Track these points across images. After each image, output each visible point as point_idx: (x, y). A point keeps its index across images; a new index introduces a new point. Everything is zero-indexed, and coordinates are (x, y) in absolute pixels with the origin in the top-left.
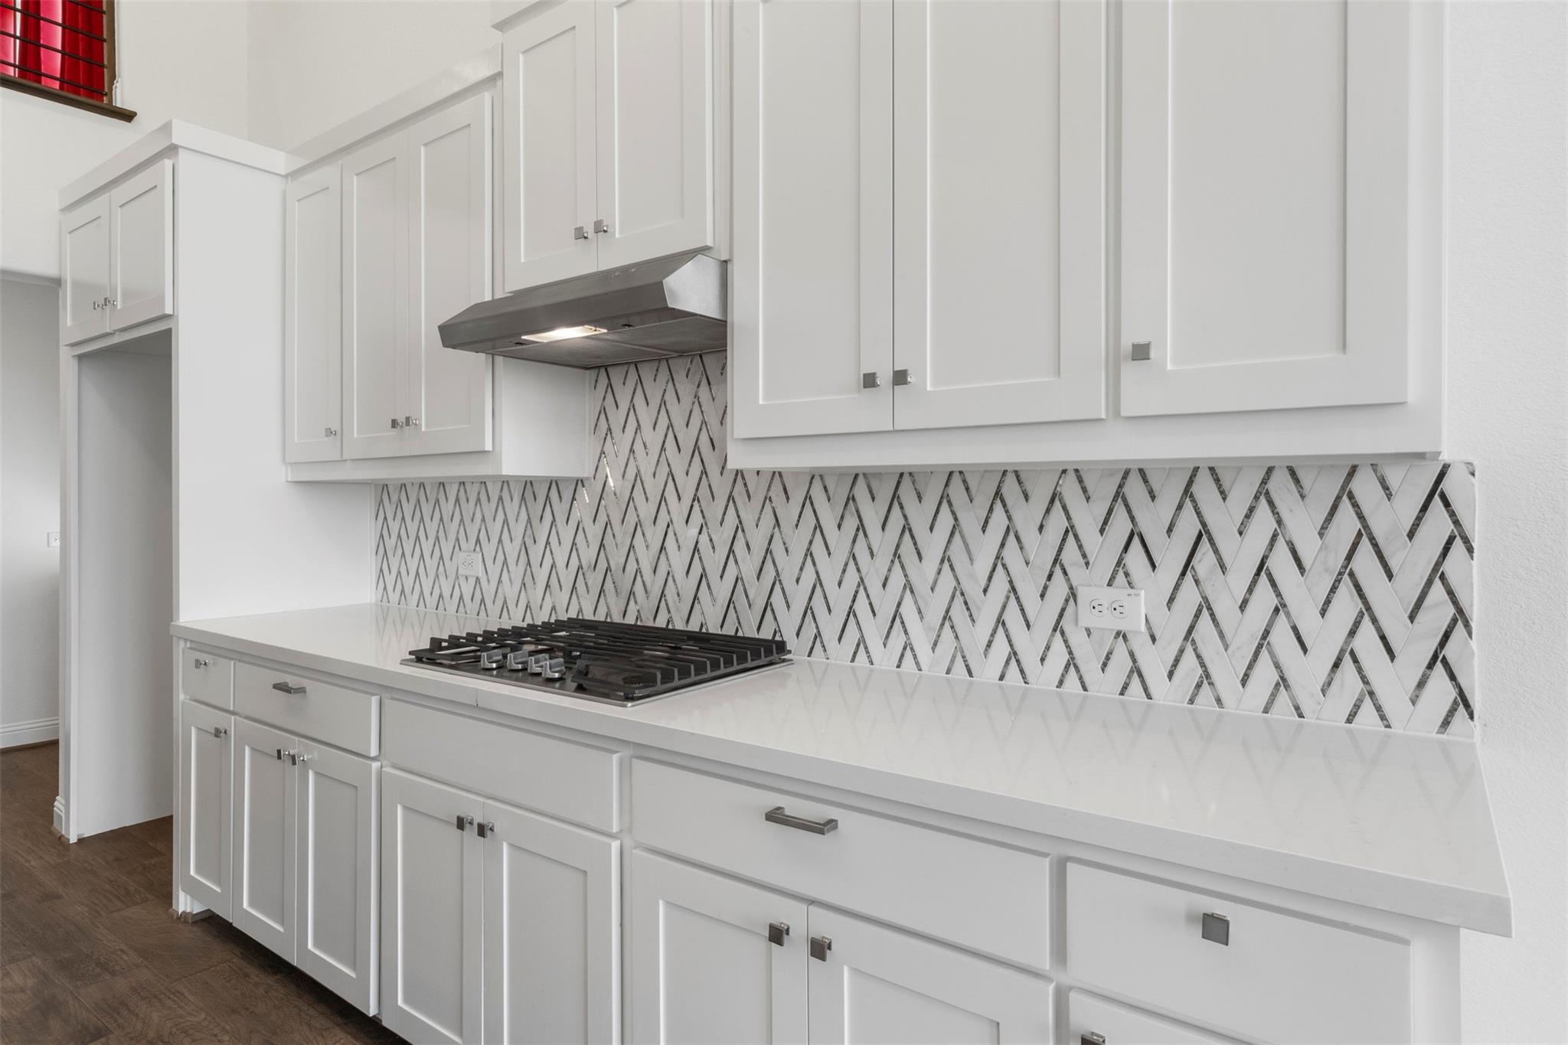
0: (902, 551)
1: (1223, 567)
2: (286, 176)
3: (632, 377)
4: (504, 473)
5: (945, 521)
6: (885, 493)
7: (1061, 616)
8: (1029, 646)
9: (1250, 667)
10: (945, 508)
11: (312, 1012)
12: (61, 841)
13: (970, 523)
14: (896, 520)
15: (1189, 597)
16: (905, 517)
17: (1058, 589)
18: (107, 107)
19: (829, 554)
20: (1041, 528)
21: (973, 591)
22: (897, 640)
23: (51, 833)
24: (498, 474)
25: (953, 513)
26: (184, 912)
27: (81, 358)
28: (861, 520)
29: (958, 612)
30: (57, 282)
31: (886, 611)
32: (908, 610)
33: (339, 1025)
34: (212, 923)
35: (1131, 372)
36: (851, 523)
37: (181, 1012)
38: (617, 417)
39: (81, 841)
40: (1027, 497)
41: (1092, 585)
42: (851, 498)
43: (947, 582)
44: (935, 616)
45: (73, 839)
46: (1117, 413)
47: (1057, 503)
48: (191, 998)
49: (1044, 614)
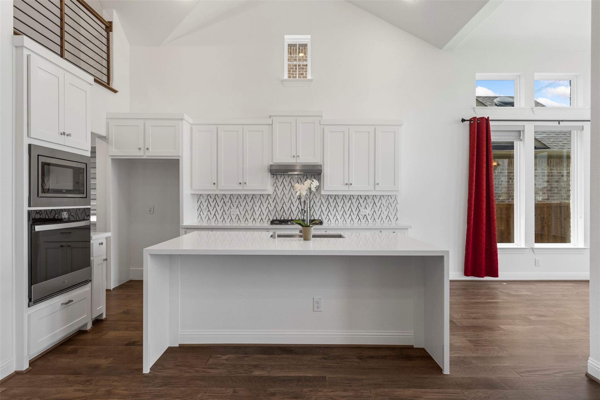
0: (336, 206)
1: (376, 207)
2: (192, 124)
3: (283, 177)
5: (342, 201)
6: (333, 198)
7: (358, 213)
8: (354, 217)
9: (379, 217)
10: (342, 200)
13: (346, 202)
14: (335, 201)
15: (373, 210)
16: (336, 201)
17: (358, 210)
19: (324, 207)
20: (356, 202)
21: (346, 211)
22: (335, 218)
25: (344, 201)
28: (329, 201)
29: (344, 214)
31: (333, 215)
32: (337, 214)
35: (376, 186)
36: (328, 202)
38: (279, 184)
40: (354, 198)
41: (362, 209)
42: (328, 198)
43: (343, 210)
44: (341, 214)
46: (375, 190)
47: (358, 199)
49: (356, 213)
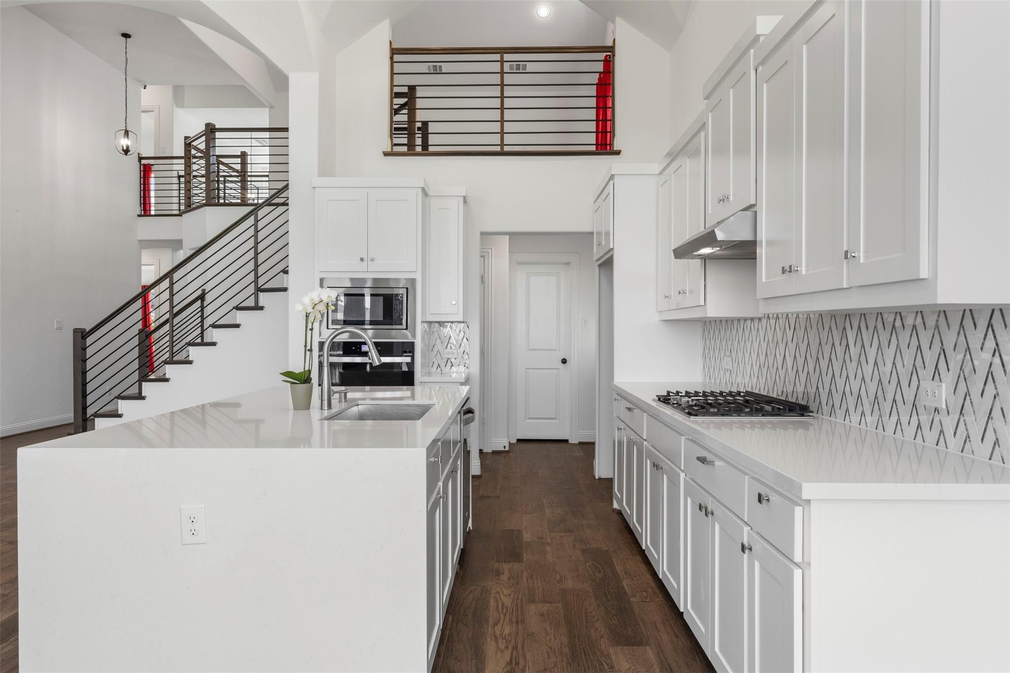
0: (861, 359)
2: (659, 174)
4: (708, 316)
5: (876, 341)
7: (915, 398)
9: (985, 431)
10: (876, 334)
11: (635, 549)
12: (594, 476)
14: (859, 341)
16: (862, 339)
18: (610, 151)
20: (909, 346)
21: (885, 382)
22: (859, 409)
23: (592, 474)
24: (705, 316)
25: (878, 337)
26: (615, 508)
27: (600, 266)
28: (847, 341)
29: (880, 395)
30: (592, 233)
33: (640, 555)
34: (619, 513)
36: (844, 342)
37: (596, 534)
39: (600, 479)
40: (904, 328)
45: (597, 477)
47: (914, 331)
48: (602, 532)
